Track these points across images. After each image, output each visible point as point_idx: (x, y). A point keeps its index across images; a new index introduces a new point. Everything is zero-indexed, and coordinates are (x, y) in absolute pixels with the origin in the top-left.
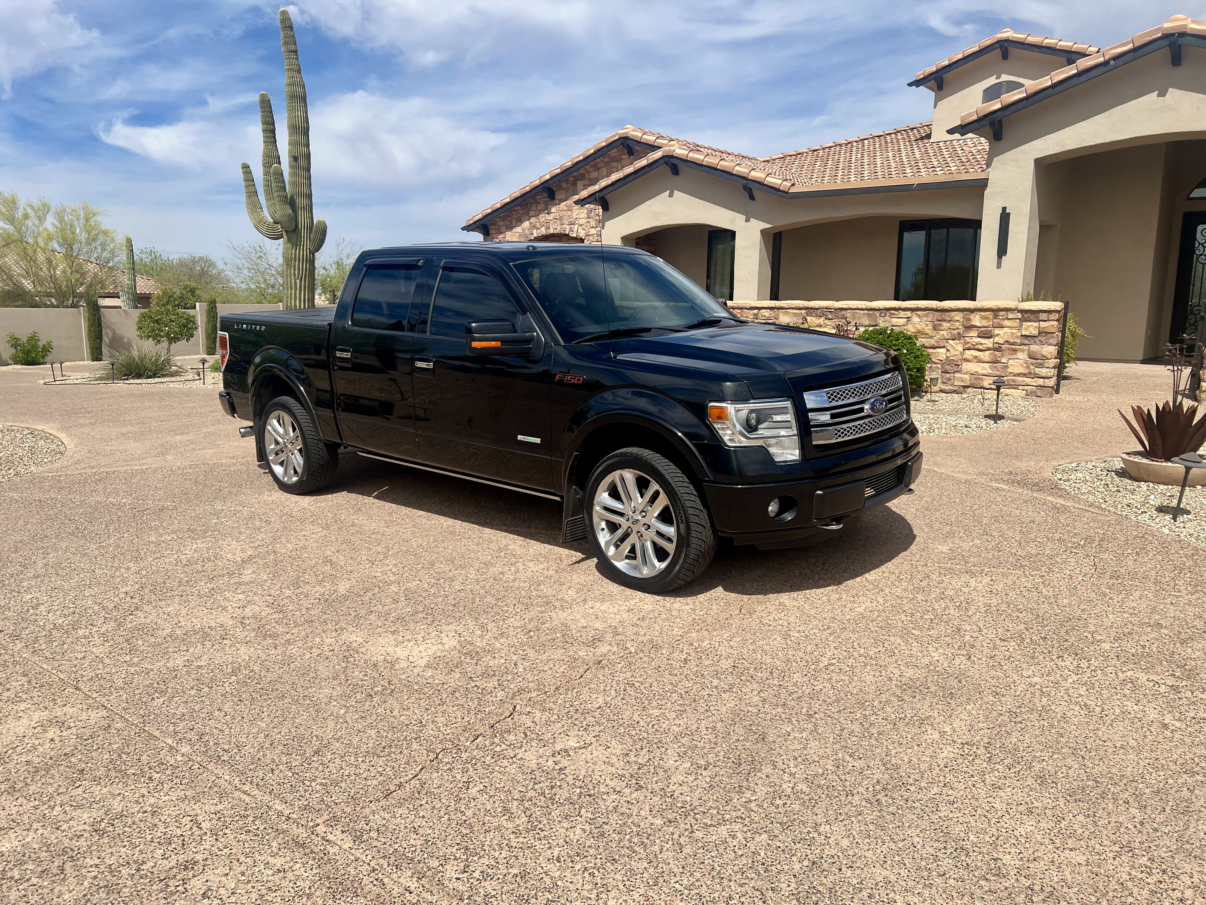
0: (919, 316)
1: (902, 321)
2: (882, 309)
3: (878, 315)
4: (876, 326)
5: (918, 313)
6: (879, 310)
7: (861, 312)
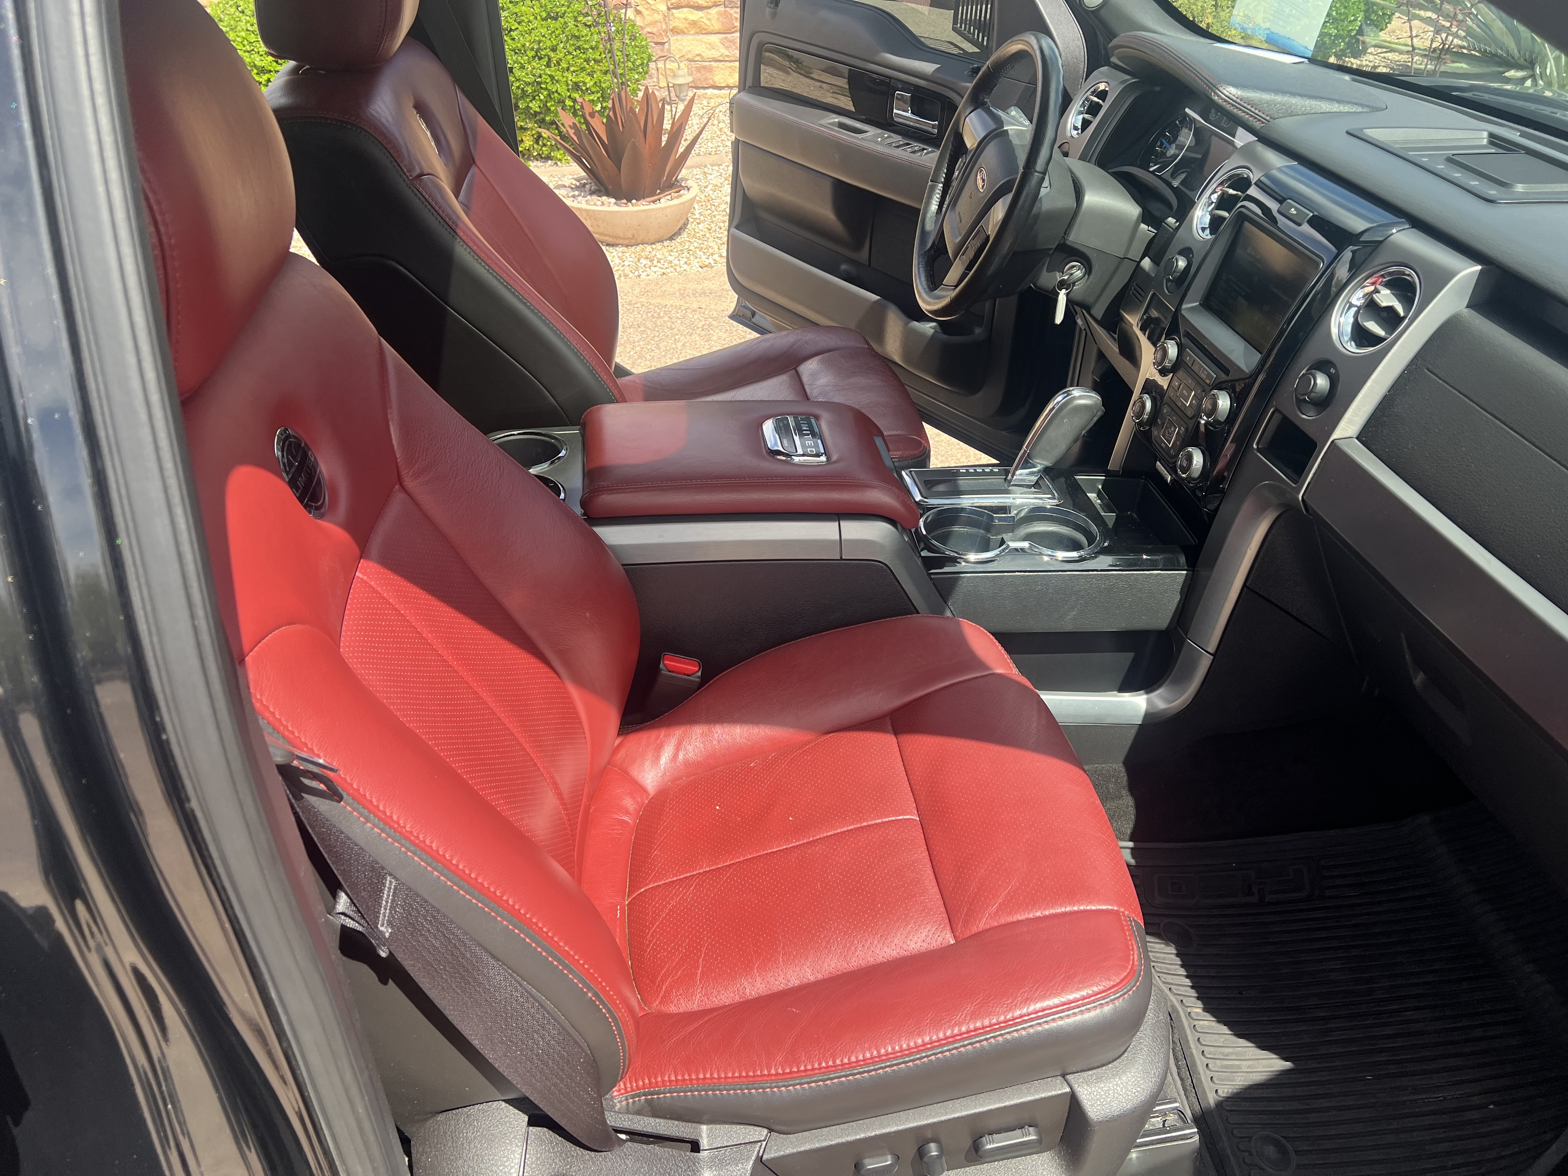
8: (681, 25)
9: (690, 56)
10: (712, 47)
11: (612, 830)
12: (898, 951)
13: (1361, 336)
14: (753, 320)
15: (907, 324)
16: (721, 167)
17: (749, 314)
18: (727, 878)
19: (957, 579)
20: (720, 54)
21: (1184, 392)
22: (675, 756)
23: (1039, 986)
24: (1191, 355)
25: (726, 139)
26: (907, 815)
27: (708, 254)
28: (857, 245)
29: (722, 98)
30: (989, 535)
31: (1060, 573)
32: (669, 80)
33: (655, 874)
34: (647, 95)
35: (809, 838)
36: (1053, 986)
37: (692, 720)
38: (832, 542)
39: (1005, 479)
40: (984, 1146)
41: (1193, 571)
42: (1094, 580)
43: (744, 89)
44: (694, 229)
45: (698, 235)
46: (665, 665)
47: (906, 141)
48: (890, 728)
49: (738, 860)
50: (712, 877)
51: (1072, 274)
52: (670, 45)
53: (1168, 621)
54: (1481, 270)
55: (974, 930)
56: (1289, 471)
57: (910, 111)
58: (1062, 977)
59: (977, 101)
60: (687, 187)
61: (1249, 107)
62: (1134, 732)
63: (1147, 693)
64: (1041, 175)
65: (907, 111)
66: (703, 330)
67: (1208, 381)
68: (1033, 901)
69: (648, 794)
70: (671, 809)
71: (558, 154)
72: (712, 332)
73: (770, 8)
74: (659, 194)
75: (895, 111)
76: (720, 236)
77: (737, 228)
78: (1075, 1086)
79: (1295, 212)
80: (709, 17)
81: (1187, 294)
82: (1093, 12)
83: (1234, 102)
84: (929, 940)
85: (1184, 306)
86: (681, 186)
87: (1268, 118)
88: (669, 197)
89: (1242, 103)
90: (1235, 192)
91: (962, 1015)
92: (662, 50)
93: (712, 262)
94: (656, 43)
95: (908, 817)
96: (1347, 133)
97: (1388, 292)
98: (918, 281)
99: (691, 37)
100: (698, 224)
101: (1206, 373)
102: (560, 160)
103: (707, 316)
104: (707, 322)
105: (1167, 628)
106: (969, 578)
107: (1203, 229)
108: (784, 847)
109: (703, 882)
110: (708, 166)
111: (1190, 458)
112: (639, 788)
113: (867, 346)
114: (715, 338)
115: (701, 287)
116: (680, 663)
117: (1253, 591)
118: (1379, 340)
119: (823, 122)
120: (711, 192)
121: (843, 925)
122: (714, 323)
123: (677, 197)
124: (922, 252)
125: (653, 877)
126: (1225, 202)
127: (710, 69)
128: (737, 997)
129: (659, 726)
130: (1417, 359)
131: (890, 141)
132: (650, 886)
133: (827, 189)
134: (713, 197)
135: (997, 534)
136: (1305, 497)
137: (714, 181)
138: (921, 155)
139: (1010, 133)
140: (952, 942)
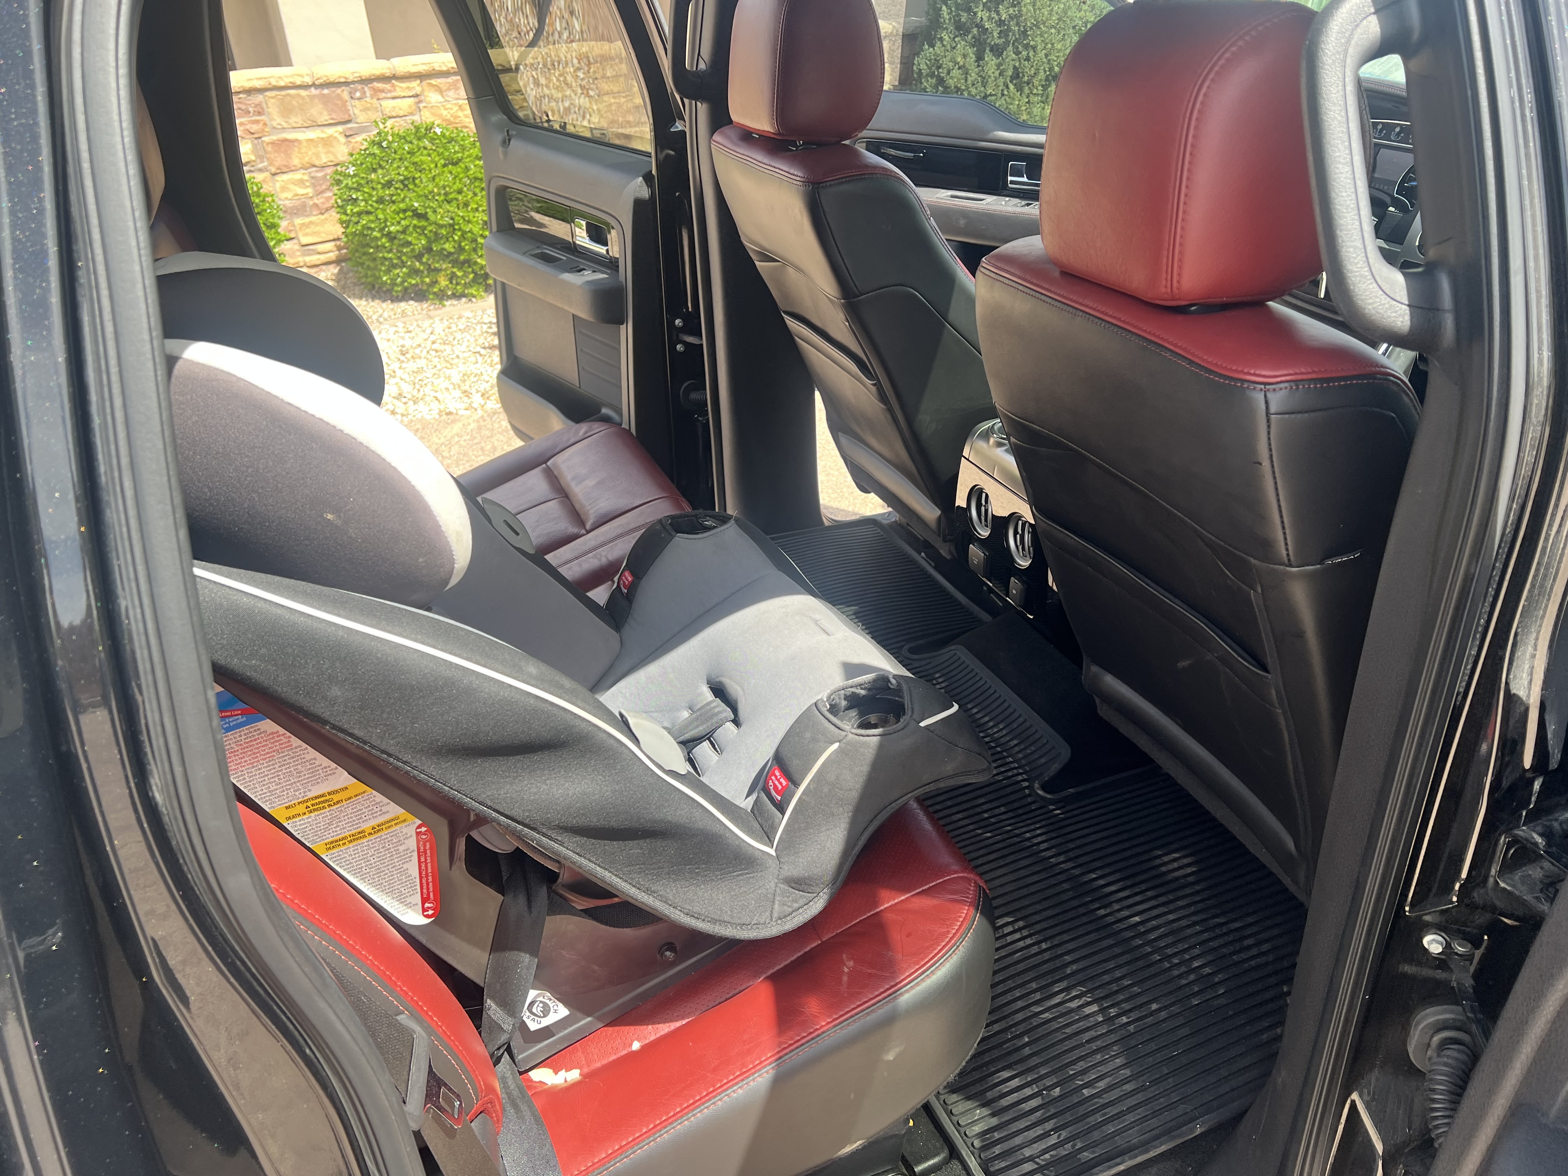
0: (440, 91)
1: (405, 104)
2: (353, 82)
3: (346, 95)
4: (349, 121)
5: (433, 82)
6: (347, 83)
7: (303, 93)
71: (473, 291)
75: (1010, 178)
102: (474, 297)
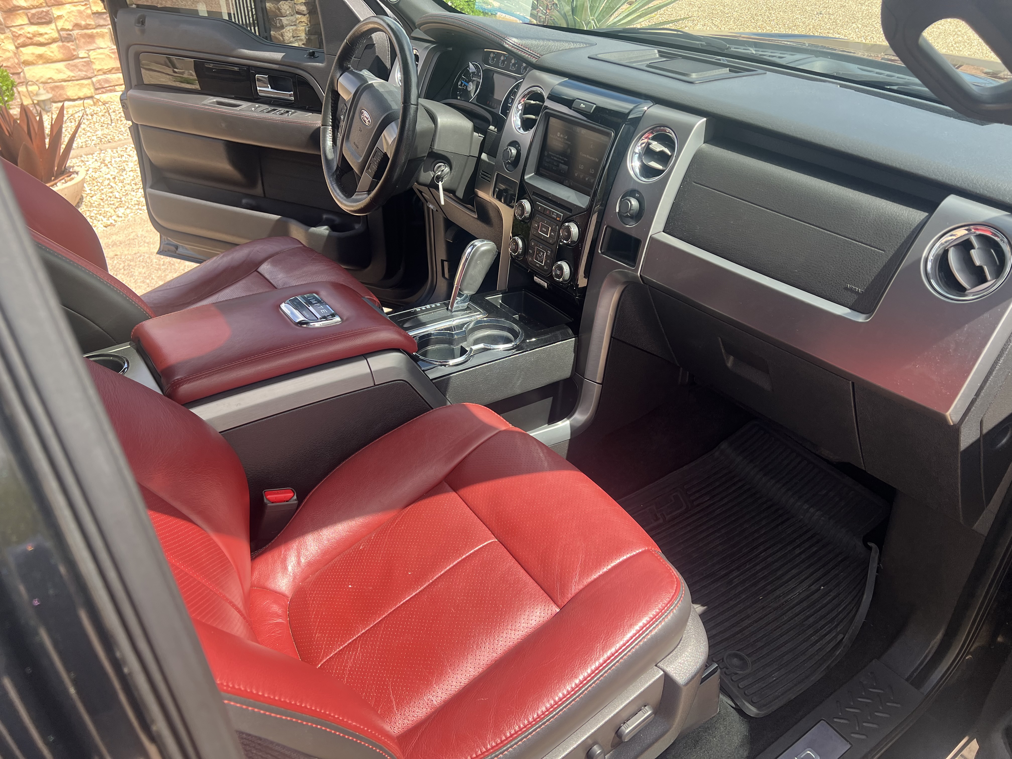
8: (30, 58)
9: (43, 80)
10: (59, 71)
11: (273, 632)
12: (526, 631)
13: (647, 171)
14: (177, 252)
15: (307, 230)
16: (94, 155)
17: (173, 248)
18: (383, 632)
19: (449, 378)
20: (67, 76)
21: (543, 229)
22: (299, 562)
23: (634, 613)
24: (541, 204)
25: (91, 135)
26: (489, 540)
27: (107, 217)
28: (252, 183)
29: (77, 107)
30: (452, 347)
31: (508, 358)
32: (34, 98)
33: (324, 650)
34: (24, 109)
35: (429, 581)
36: (642, 610)
37: (303, 532)
38: (367, 375)
39: (447, 309)
40: (624, 732)
41: (578, 337)
42: (527, 357)
43: (131, 88)
44: (89, 201)
45: (94, 205)
46: (268, 499)
47: (273, 108)
48: (449, 488)
49: (384, 616)
50: (371, 635)
51: (443, 171)
52: (24, 73)
53: (570, 371)
54: (706, 121)
55: (570, 596)
56: (627, 261)
57: (270, 87)
58: (644, 602)
59: (343, 68)
60: (75, 172)
61: (527, 49)
62: (567, 445)
63: (568, 419)
64: (415, 107)
65: (268, 87)
66: (125, 270)
67: (558, 219)
68: (599, 564)
69: (287, 597)
70: (313, 601)
72: (132, 270)
73: (139, 26)
74: (54, 180)
75: (258, 88)
76: (112, 202)
77: (151, 187)
78: (665, 668)
79: (584, 106)
80: (52, 50)
81: (525, 169)
82: (394, 5)
83: (518, 47)
84: (542, 615)
85: (526, 177)
86: (70, 172)
87: (538, 55)
88: (63, 181)
89: (522, 47)
90: (534, 102)
91: (597, 653)
92: (19, 78)
93: (113, 222)
94: (13, 74)
95: (490, 541)
96: (589, 57)
97: (656, 143)
98: (335, 194)
99: (40, 66)
100: (91, 197)
101: (556, 214)
103: (124, 260)
104: (126, 264)
105: (571, 375)
106: (456, 376)
107: (519, 128)
108: (414, 594)
109: (366, 641)
110: (84, 156)
111: (561, 268)
112: (277, 595)
113: (301, 246)
114: (137, 274)
115: (110, 241)
116: (278, 494)
117: (618, 340)
118: (659, 172)
119: (205, 102)
120: (93, 174)
121: (483, 629)
122: (132, 263)
123: (70, 180)
124: (331, 174)
125: (324, 653)
126: (527, 109)
127: (62, 88)
128: (429, 710)
129: (277, 545)
130: (686, 178)
131: (261, 109)
132: (324, 661)
133: (221, 149)
134: (96, 177)
135: (458, 344)
136: (641, 274)
137: (93, 166)
138: (288, 115)
139: (375, 85)
140: (558, 610)
